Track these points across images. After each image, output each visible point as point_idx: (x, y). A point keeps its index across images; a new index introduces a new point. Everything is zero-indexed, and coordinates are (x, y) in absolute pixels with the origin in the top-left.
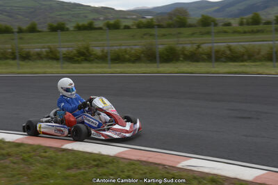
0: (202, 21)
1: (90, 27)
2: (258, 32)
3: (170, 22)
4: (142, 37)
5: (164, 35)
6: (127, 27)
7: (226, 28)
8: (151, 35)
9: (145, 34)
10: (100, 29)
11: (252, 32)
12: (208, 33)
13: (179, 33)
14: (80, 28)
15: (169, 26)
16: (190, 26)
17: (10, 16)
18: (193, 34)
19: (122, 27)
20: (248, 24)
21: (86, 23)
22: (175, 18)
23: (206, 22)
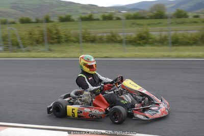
0: (177, 14)
1: (90, 19)
3: (151, 14)
4: (131, 26)
5: (149, 25)
6: (118, 19)
7: (196, 19)
8: (138, 24)
9: (133, 24)
10: (98, 20)
12: (182, 23)
13: (160, 23)
14: (83, 19)
15: (151, 18)
17: (22, 11)
18: (172, 23)
19: (114, 19)
21: (87, 16)
22: (155, 12)
23: (180, 15)
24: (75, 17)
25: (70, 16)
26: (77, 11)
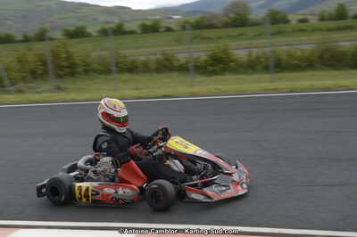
1: (119, 31)
2: (346, 28)
3: (225, 19)
4: (191, 42)
6: (169, 30)
7: (302, 26)
8: (203, 38)
9: (195, 38)
10: (133, 32)
11: (339, 29)
12: (280, 33)
13: (242, 34)
14: (104, 33)
15: (226, 25)
16: (255, 24)
18: (259, 35)
19: (162, 30)
20: (331, 18)
21: (113, 26)
22: (232, 15)
23: (276, 19)
24: (92, 29)
25: (83, 28)
26: (96, 19)
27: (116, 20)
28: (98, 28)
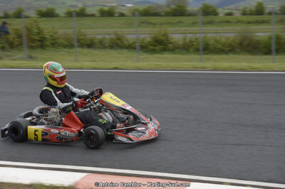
0: (203, 10)
1: (82, 14)
2: (263, 22)
3: (168, 9)
4: (139, 26)
6: (122, 15)
7: (228, 18)
8: (149, 23)
9: (143, 23)
10: (93, 15)
11: (257, 22)
12: (210, 23)
13: (180, 22)
14: (70, 14)
15: (168, 14)
16: (191, 15)
18: (194, 24)
19: (117, 15)
20: (251, 14)
21: (77, 9)
22: (173, 7)
23: (208, 12)
24: (61, 11)
25: (53, 10)
26: (63, 3)
27: (80, 5)
28: (65, 11)
